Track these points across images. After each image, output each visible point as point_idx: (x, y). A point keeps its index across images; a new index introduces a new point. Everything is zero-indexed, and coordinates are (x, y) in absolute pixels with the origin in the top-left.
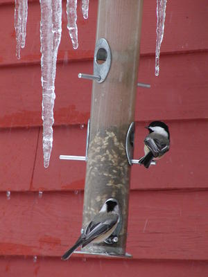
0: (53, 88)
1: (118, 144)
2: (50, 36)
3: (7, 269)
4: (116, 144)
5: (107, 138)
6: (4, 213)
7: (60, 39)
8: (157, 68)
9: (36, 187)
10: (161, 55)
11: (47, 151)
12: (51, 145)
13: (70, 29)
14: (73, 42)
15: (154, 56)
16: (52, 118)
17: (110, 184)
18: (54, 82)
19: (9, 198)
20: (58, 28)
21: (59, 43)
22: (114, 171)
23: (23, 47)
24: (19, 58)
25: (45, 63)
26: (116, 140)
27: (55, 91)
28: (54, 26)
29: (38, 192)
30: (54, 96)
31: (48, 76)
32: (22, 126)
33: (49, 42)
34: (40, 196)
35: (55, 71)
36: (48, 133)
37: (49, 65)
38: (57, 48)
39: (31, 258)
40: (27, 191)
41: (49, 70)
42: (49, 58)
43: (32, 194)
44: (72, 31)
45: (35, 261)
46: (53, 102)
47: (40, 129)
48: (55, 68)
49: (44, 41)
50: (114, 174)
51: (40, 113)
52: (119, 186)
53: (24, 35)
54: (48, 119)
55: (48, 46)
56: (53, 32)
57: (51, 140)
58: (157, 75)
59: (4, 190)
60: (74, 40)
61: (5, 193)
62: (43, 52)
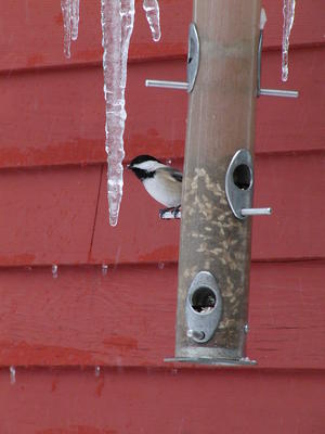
0: (122, 102)
1: (212, 186)
2: (116, 21)
3: (54, 388)
4: (209, 186)
5: (196, 178)
6: (48, 300)
7: (132, 26)
8: (285, 70)
9: (98, 258)
10: (291, 49)
11: (114, 201)
12: (121, 192)
13: (147, 9)
14: (153, 30)
15: (280, 50)
16: (122, 150)
17: (201, 250)
18: (123, 93)
19: (56, 276)
20: (130, 8)
21: (131, 32)
22: (208, 229)
23: (74, 39)
24: (68, 56)
25: (108, 63)
26: (208, 179)
27: (126, 108)
28: (123, 6)
29: (101, 265)
30: (124, 115)
31: (114, 82)
32: (75, 162)
33: (116, 30)
34: (105, 272)
35: (124, 76)
36: (115, 173)
37: (116, 67)
38: (128, 41)
39: (91, 369)
40: (85, 265)
41: (115, 74)
42: (115, 56)
43: (91, 269)
44: (151, 13)
45: (97, 374)
46: (123, 125)
47: (103, 167)
48: (125, 71)
49: (108, 29)
50: (207, 233)
51: (102, 142)
52: (216, 251)
53: (76, 21)
54: (116, 151)
55: (114, 36)
56: (122, 15)
57: (121, 183)
58: (285, 80)
59: (48, 263)
60: (155, 26)
61: (49, 267)
62: (107, 46)
